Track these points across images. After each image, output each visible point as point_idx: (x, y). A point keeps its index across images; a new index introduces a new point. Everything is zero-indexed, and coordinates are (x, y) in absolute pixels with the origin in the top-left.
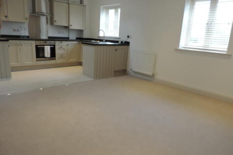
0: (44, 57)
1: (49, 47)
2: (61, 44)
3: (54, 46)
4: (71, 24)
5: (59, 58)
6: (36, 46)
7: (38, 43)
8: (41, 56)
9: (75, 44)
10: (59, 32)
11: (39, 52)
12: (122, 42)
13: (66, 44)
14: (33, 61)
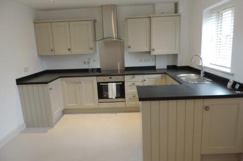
0: (107, 98)
1: (114, 84)
2: (133, 80)
3: (123, 83)
4: (153, 47)
5: (130, 99)
6: (98, 83)
7: (101, 79)
8: (105, 95)
9: (157, 78)
11: (102, 92)
13: (142, 80)
14: (94, 103)
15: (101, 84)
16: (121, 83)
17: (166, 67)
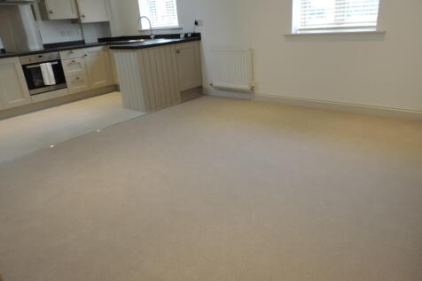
0: (43, 85)
1: (49, 65)
2: (71, 56)
3: (59, 61)
4: (82, 12)
5: (73, 83)
6: (24, 67)
8: (37, 84)
9: (98, 52)
10: (63, 33)
11: (33, 78)
12: (186, 35)
13: (82, 55)
14: (24, 97)
15: (28, 67)
16: (56, 63)
17: (97, 41)
